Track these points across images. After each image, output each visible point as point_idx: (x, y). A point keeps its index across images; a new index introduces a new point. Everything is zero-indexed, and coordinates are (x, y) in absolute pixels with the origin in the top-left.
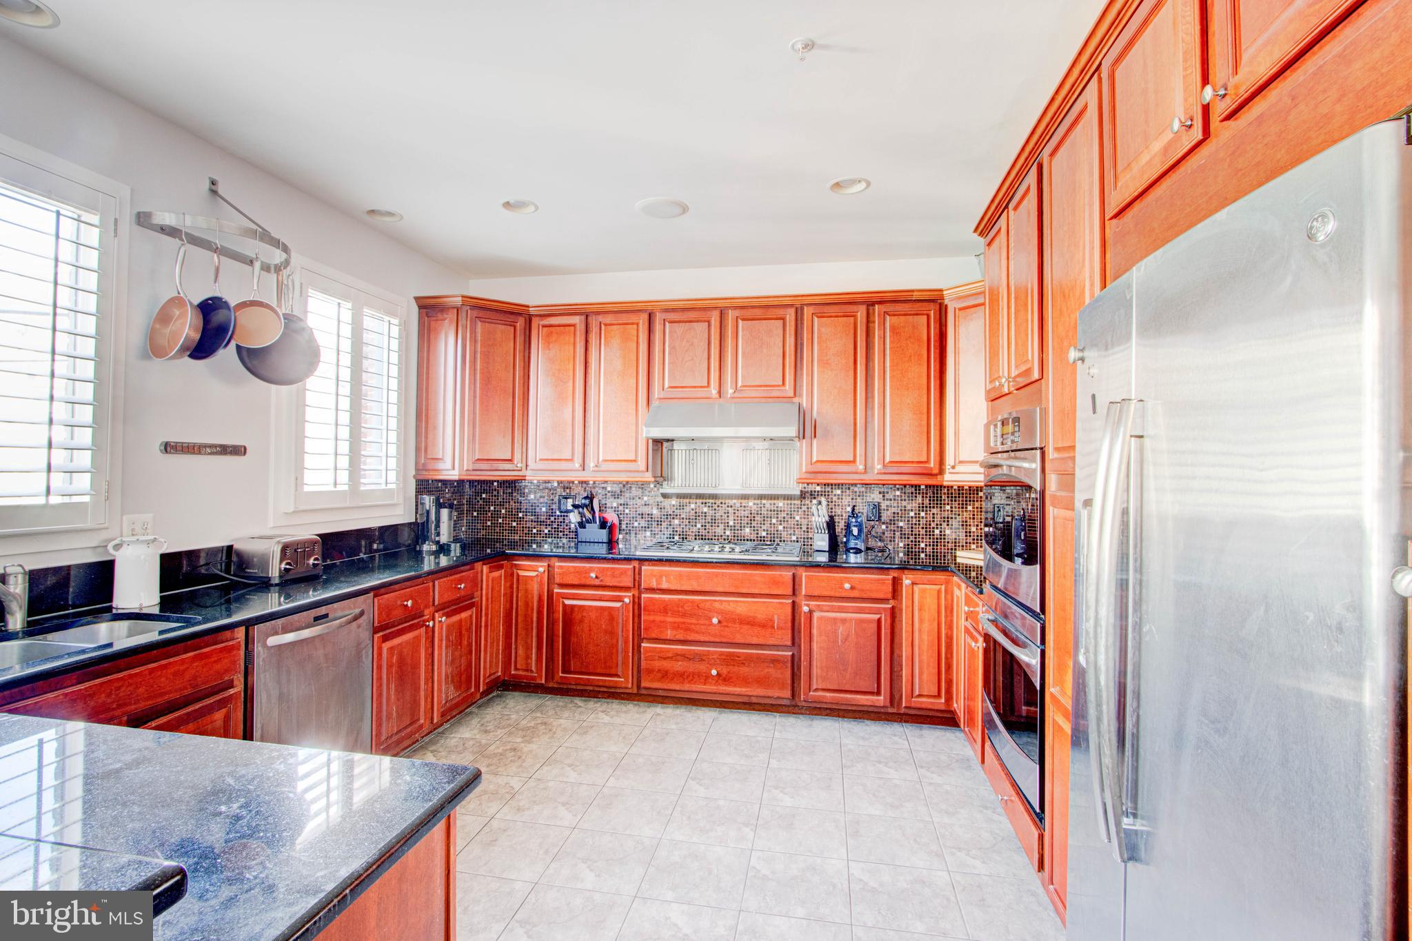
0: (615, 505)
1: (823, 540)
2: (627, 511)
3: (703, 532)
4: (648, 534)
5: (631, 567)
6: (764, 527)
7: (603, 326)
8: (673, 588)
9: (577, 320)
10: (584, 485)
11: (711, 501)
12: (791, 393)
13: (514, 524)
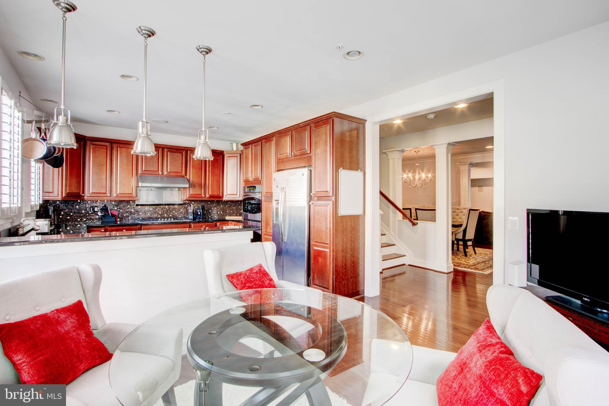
0: (116, 209)
1: (191, 216)
2: (121, 211)
5: (138, 227)
7: (119, 148)
9: (107, 144)
10: (103, 202)
11: (153, 206)
12: (184, 175)
13: (69, 218)
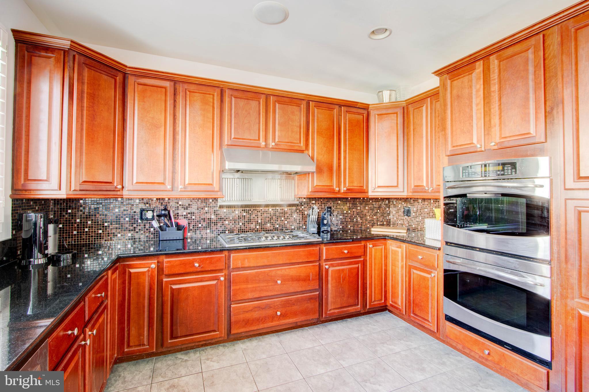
0: (185, 213)
1: (314, 227)
2: (193, 217)
3: (243, 227)
4: (208, 231)
5: (224, 255)
6: (278, 223)
7: (188, 93)
8: (252, 265)
9: (167, 84)
10: (161, 201)
11: (248, 209)
12: (304, 148)
13: (100, 231)
